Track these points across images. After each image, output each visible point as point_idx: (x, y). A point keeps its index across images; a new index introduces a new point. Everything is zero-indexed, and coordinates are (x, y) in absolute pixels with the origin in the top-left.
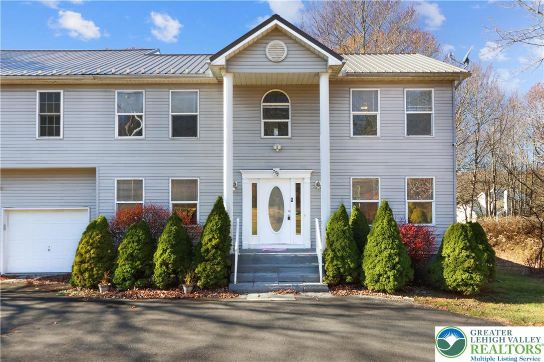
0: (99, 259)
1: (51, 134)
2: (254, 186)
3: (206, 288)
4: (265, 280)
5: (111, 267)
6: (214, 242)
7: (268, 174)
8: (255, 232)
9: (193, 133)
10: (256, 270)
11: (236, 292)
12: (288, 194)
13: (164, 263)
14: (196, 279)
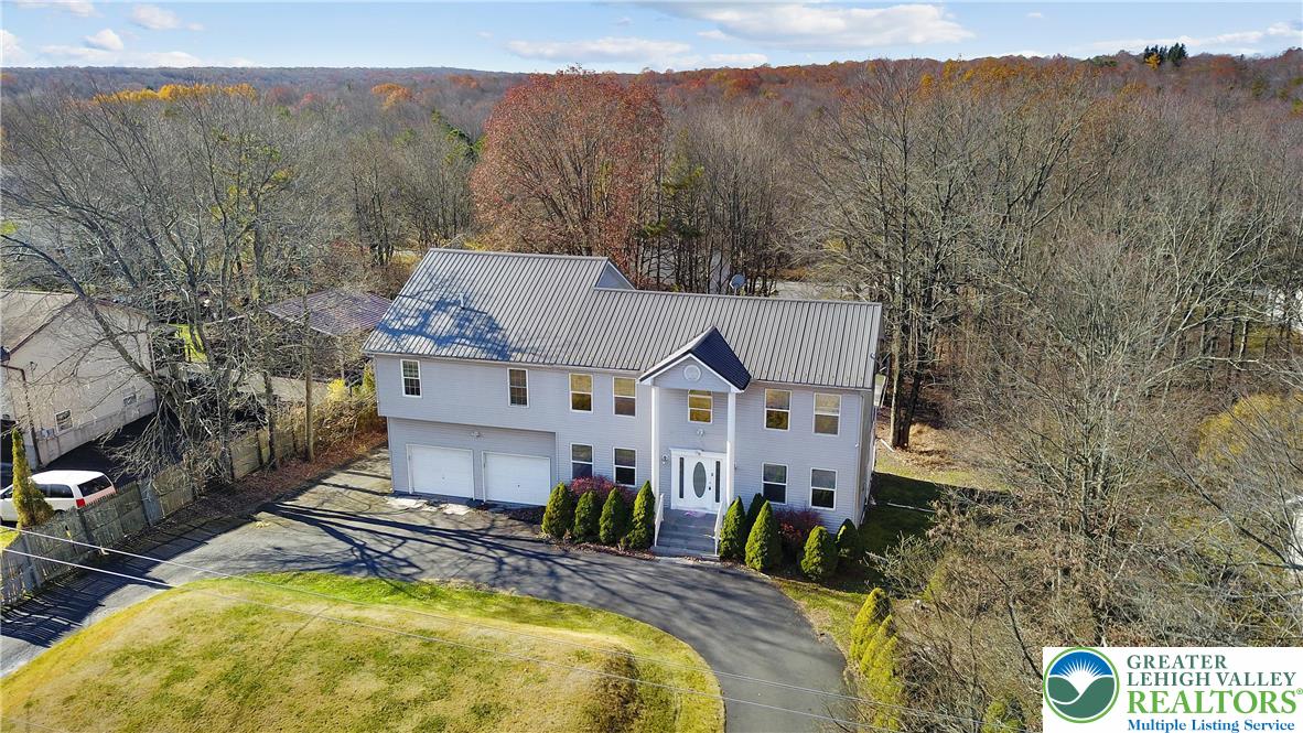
0: (562, 517)
1: (519, 403)
2: (682, 459)
3: (635, 548)
4: (676, 546)
5: (571, 525)
6: (641, 517)
7: (692, 453)
8: (681, 496)
9: (632, 412)
10: (673, 537)
11: (654, 554)
12: (710, 470)
13: (606, 527)
14: (628, 541)
